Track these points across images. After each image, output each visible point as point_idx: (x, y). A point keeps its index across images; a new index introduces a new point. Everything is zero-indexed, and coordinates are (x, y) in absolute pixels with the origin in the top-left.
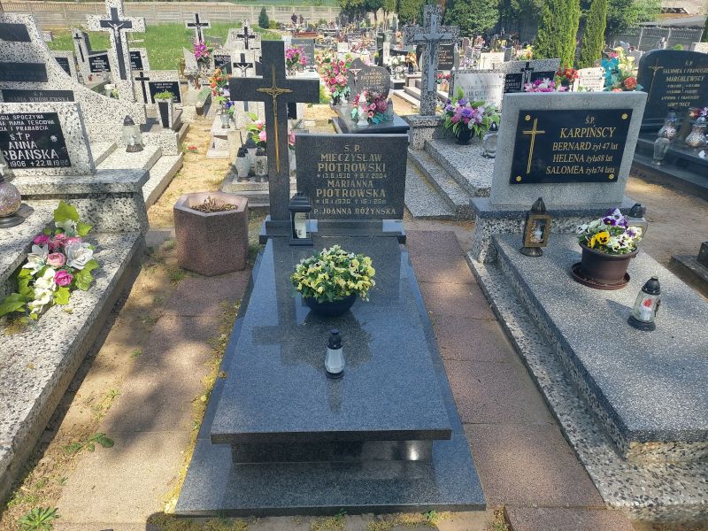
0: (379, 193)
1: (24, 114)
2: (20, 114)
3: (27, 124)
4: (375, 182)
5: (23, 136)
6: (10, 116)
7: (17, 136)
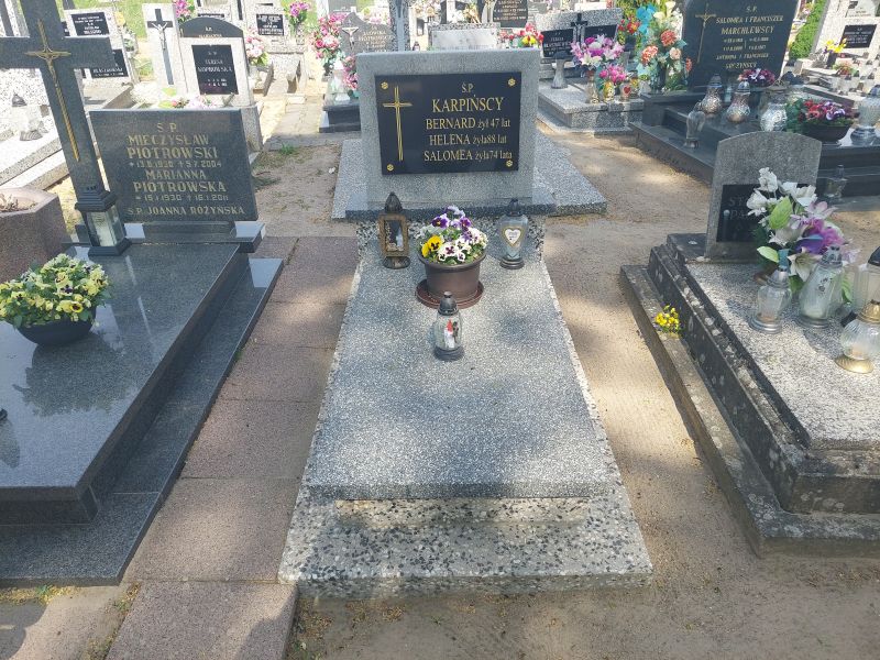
0: (217, 186)
4: (207, 171)
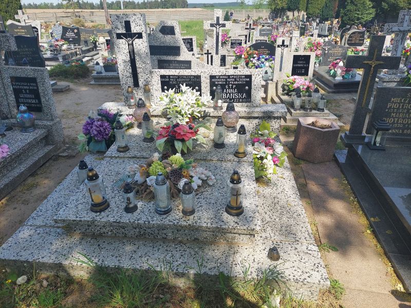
1: (235, 75)
2: (233, 75)
3: (235, 80)
5: (232, 87)
6: (229, 76)
7: (229, 87)
